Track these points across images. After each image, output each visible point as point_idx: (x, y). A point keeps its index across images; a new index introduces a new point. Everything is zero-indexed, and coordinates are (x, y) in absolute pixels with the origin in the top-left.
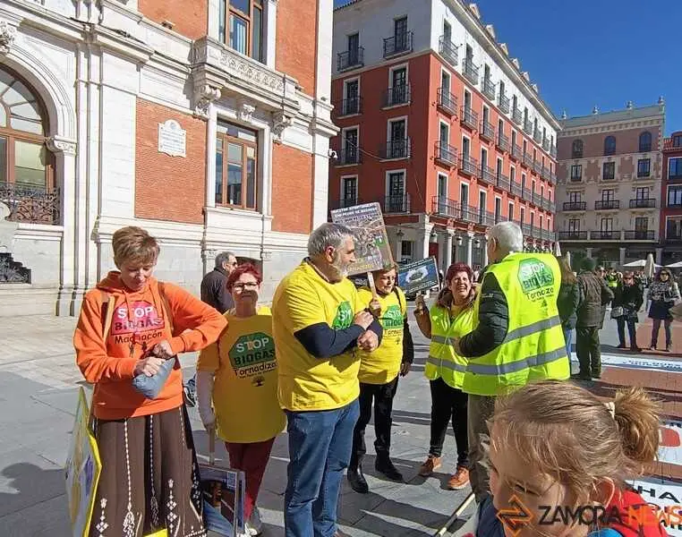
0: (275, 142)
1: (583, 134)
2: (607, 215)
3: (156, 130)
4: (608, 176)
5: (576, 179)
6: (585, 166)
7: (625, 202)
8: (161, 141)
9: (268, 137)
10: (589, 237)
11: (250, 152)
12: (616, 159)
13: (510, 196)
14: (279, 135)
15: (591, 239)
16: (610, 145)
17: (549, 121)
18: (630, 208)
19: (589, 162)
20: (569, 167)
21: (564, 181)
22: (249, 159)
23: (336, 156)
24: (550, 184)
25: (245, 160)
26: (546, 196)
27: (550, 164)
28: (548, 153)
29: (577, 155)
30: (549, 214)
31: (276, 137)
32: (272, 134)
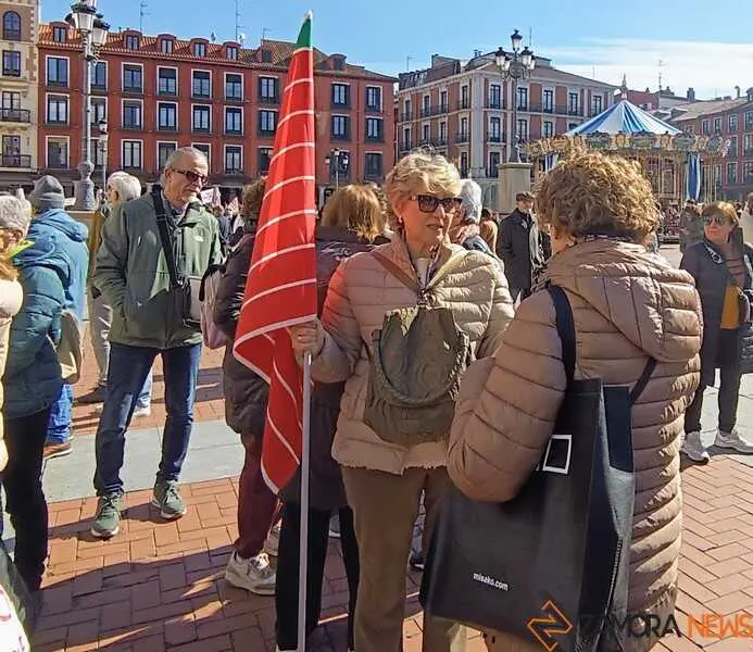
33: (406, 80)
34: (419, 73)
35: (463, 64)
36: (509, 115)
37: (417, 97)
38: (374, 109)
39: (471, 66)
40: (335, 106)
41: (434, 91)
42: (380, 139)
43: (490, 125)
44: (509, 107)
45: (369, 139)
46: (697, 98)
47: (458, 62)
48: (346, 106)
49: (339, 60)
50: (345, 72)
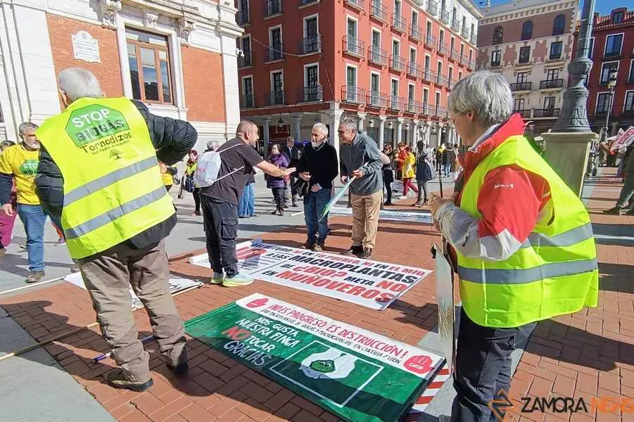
0: (183, 45)
2: (520, 96)
3: (70, 42)
4: (524, 59)
6: (503, 52)
7: (536, 83)
8: (76, 50)
9: (176, 41)
11: (163, 55)
12: (531, 44)
13: (425, 82)
14: (187, 39)
16: (527, 30)
19: (508, 47)
20: (489, 53)
22: (162, 61)
23: (243, 55)
25: (158, 62)
29: (498, 41)
31: (183, 41)
32: (179, 39)
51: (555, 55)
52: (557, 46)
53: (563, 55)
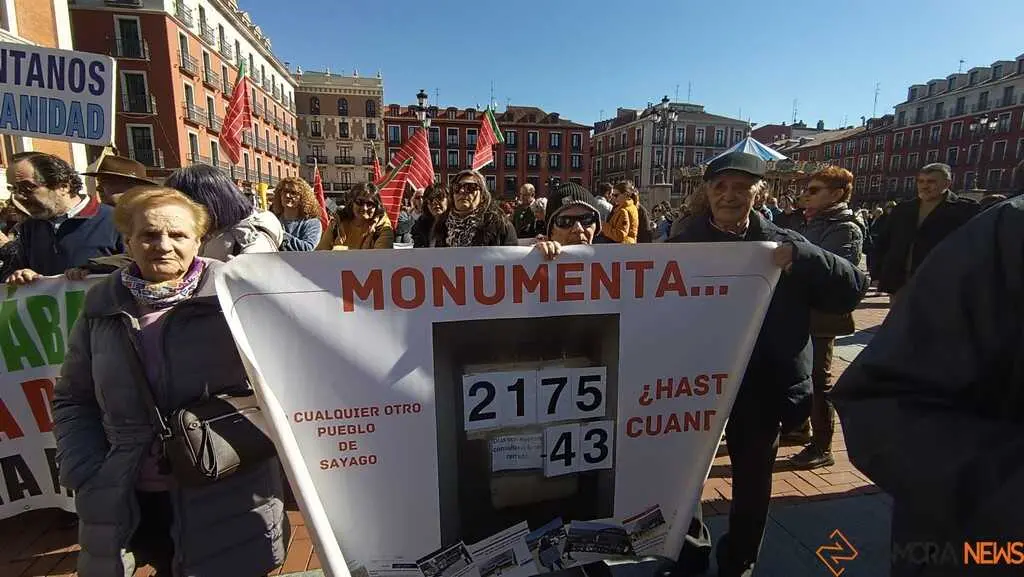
1: (318, 92)
2: (346, 169)
4: (344, 135)
5: (317, 134)
6: (323, 124)
10: (332, 188)
12: (349, 121)
13: (258, 151)
15: (335, 190)
16: (343, 106)
17: (285, 77)
18: (364, 164)
19: (326, 120)
20: (308, 123)
21: (305, 135)
24: (293, 139)
26: (290, 151)
27: (291, 119)
28: (288, 108)
29: (316, 112)
30: (294, 166)
33: (599, 127)
34: (608, 121)
35: (639, 114)
36: (670, 150)
37: (606, 139)
38: (577, 149)
39: (645, 114)
40: (552, 148)
41: (618, 135)
42: (580, 169)
43: (656, 156)
44: (671, 143)
45: (574, 170)
46: (825, 128)
47: (635, 112)
48: (558, 148)
49: (555, 116)
50: (558, 125)
51: (371, 136)
52: (371, 126)
53: (378, 136)
